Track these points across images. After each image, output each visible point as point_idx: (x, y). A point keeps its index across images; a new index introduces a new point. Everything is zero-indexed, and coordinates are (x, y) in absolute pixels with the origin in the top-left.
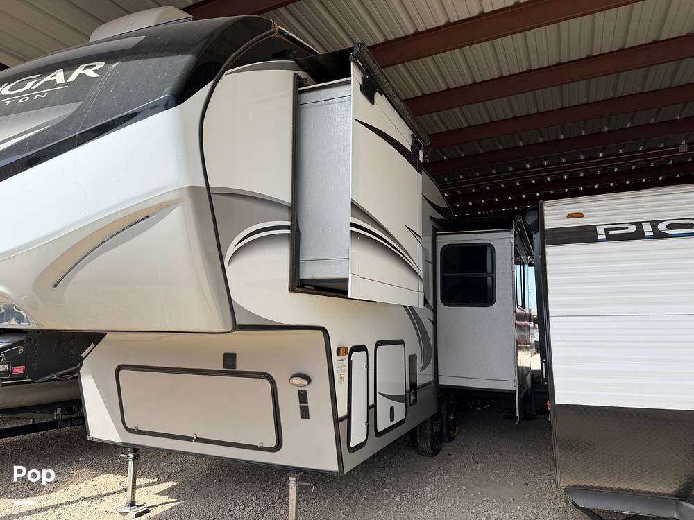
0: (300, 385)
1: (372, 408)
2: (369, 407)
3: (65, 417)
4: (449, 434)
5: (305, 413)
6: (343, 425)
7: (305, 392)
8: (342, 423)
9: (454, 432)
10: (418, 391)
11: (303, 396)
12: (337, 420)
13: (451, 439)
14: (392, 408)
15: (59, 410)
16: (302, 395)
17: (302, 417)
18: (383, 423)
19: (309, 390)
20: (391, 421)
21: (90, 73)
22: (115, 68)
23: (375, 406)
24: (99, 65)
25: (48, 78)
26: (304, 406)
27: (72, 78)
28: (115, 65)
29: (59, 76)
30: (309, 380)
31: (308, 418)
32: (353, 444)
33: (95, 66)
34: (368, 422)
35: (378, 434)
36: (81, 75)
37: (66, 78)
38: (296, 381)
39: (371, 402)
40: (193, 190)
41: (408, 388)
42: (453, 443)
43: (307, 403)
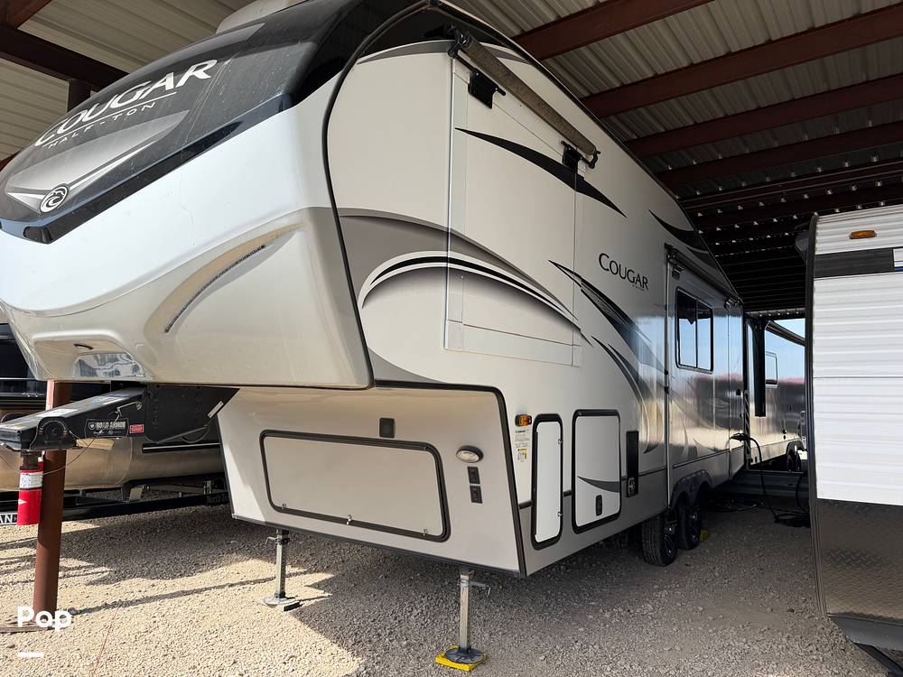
0: (469, 461)
1: (568, 497)
2: (563, 495)
3: (215, 491)
4: (689, 539)
5: (476, 496)
6: (525, 514)
7: (476, 469)
8: (524, 513)
9: (698, 536)
10: (640, 479)
11: (474, 475)
12: (516, 508)
13: (693, 546)
14: (599, 499)
15: (209, 483)
16: (473, 473)
17: (473, 501)
18: (585, 515)
19: (481, 466)
20: (597, 515)
21: (201, 74)
22: (227, 66)
23: (572, 493)
24: (211, 64)
25: (158, 85)
26: (475, 487)
27: (181, 83)
28: (227, 63)
29: (169, 82)
30: (481, 455)
31: (481, 502)
32: (539, 538)
33: (206, 65)
34: (561, 512)
35: (578, 530)
36: (192, 77)
37: (176, 82)
38: (466, 455)
39: (567, 487)
40: (315, 212)
41: (624, 473)
42: (693, 551)
43: (479, 483)
